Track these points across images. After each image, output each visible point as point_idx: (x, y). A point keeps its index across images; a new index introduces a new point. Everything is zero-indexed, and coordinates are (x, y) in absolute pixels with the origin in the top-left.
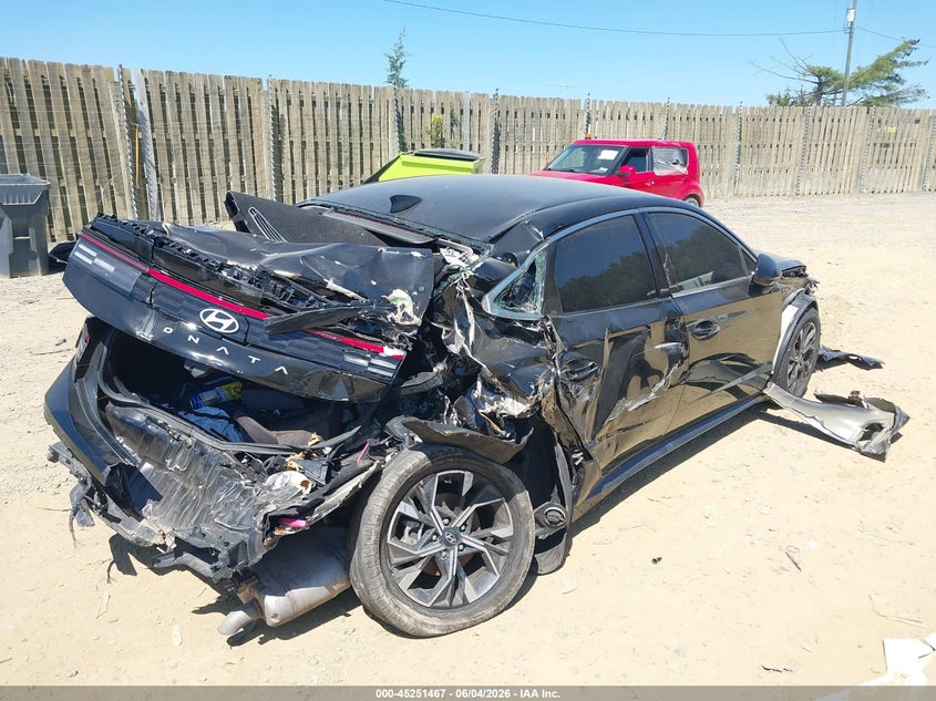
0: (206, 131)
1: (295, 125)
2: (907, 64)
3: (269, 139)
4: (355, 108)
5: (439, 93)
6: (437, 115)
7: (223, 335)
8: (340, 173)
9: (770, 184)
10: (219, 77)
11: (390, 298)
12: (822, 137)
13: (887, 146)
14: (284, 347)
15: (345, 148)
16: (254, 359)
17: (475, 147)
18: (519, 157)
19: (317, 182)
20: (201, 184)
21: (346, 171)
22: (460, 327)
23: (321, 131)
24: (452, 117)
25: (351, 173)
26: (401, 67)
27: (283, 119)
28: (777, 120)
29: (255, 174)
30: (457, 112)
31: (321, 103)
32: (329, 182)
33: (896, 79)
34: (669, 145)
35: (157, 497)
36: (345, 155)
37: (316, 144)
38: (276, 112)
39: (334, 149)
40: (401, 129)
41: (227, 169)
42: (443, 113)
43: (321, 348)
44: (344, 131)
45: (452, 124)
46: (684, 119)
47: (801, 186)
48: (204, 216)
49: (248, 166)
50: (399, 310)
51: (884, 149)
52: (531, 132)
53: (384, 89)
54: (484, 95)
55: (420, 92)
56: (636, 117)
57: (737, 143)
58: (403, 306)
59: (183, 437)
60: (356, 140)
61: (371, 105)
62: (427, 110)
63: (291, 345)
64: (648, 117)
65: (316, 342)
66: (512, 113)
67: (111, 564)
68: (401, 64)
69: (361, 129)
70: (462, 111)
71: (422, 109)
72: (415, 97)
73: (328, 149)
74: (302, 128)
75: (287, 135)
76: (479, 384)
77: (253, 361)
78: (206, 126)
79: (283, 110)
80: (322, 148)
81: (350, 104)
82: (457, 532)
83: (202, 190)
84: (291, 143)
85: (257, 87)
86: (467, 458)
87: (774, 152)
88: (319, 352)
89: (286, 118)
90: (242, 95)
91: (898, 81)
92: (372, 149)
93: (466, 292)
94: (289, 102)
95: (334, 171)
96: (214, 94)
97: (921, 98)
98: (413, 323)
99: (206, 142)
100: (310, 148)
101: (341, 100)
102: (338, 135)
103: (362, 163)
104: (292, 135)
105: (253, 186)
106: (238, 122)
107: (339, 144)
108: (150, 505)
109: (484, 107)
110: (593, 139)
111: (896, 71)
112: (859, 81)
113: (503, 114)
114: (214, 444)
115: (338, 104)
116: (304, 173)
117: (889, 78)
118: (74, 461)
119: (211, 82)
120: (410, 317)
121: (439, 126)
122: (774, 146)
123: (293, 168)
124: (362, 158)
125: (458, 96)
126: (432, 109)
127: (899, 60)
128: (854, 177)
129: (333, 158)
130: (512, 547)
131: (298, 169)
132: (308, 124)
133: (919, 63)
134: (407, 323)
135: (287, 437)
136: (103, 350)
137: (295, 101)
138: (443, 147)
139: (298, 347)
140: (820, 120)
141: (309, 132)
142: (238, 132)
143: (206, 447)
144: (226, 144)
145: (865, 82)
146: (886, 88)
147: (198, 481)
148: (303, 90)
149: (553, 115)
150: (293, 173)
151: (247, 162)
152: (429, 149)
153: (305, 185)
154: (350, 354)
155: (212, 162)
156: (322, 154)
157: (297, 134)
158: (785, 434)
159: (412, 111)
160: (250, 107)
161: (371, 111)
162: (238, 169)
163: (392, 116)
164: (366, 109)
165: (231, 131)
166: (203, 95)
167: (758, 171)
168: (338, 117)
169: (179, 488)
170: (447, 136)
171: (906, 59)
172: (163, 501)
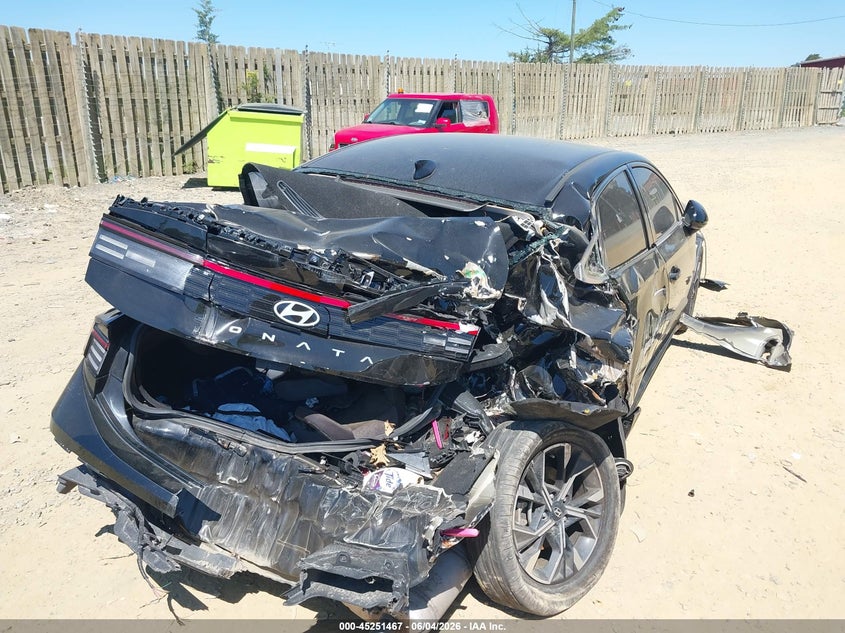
0: (13, 89)
1: (110, 83)
2: (617, 27)
3: (83, 97)
4: (170, 65)
5: (252, 49)
6: (251, 70)
7: (303, 330)
8: (160, 130)
9: (539, 131)
10: (21, 30)
11: (463, 272)
12: (576, 91)
13: (625, 97)
14: (367, 335)
15: (163, 105)
16: (338, 352)
17: (289, 101)
18: (330, 110)
19: (137, 140)
20: (13, 146)
21: (166, 128)
22: (550, 298)
23: (137, 88)
24: (265, 73)
25: (171, 129)
26: (210, 22)
27: (96, 75)
28: (543, 75)
29: (71, 133)
30: (270, 68)
31: (133, 57)
32: (149, 140)
33: (609, 40)
34: (473, 99)
35: (214, 517)
36: (163, 112)
37: (133, 101)
38: (88, 68)
39: (151, 106)
40: (218, 85)
41: (40, 129)
42: (256, 68)
43: (402, 332)
44: (161, 87)
45: (266, 80)
46: (469, 74)
47: (564, 131)
48: (19, 181)
49: (62, 126)
50: (473, 283)
51: (623, 100)
52: (338, 87)
53: (198, 45)
54: (294, 52)
55: (233, 48)
56: (429, 72)
57: (512, 96)
58: (478, 280)
59: (234, 445)
60: (174, 97)
61: (185, 61)
62: (241, 66)
63: (374, 332)
64: (439, 73)
65: (397, 327)
66: (320, 69)
67: (169, 600)
68: (211, 19)
69: (178, 85)
70: (274, 67)
71: (236, 65)
72: (229, 54)
73: (146, 107)
74: (117, 84)
75: (102, 93)
76: (573, 354)
77: (338, 355)
78: (12, 83)
79: (95, 66)
80: (139, 106)
81: (165, 60)
82: (561, 505)
83: (14, 153)
84: (107, 100)
85: (66, 41)
86: (569, 430)
87: (542, 103)
88: (402, 337)
89: (99, 74)
90: (50, 50)
91: (610, 42)
92: (190, 105)
93: (555, 261)
94: (101, 58)
95: (153, 128)
96: (19, 48)
97: (628, 56)
98: (491, 296)
99: (15, 101)
100: (127, 106)
101: (155, 54)
102: (155, 92)
103: (181, 121)
104: (107, 93)
105: (70, 147)
106: (47, 79)
107: (157, 101)
108: (206, 527)
109: (295, 63)
110: (405, 93)
111: (610, 33)
112: (581, 42)
113: (313, 69)
114: (279, 447)
115: (153, 60)
116: (123, 131)
117: (604, 39)
118: (102, 490)
119: (14, 34)
120: (487, 291)
121: (255, 82)
122: (541, 97)
123: (110, 126)
124: (180, 115)
125: (270, 52)
126: (246, 66)
127: (610, 24)
128: (602, 124)
129: (152, 116)
130: (604, 509)
131: (116, 127)
132: (123, 81)
133: (625, 27)
134: (486, 297)
135: (363, 430)
136: (127, 358)
137: (107, 56)
138: (259, 101)
139: (382, 333)
140: (575, 75)
141: (125, 90)
142: (49, 90)
143: (270, 452)
144: (37, 102)
145: (586, 43)
146: (603, 47)
147: (268, 493)
148: (115, 45)
149: (357, 71)
150: (111, 132)
151: (61, 121)
152: (246, 104)
153: (124, 143)
154: (430, 334)
155: (23, 122)
156: (140, 112)
157: (112, 91)
158: (700, 357)
159: (227, 67)
160: (59, 62)
161: (186, 67)
162: (52, 130)
163: (208, 73)
164: (181, 65)
165: (41, 89)
166: (5, 49)
167: (530, 119)
168: (153, 73)
169: (242, 503)
170: (261, 90)
171: (616, 23)
172: (222, 520)
